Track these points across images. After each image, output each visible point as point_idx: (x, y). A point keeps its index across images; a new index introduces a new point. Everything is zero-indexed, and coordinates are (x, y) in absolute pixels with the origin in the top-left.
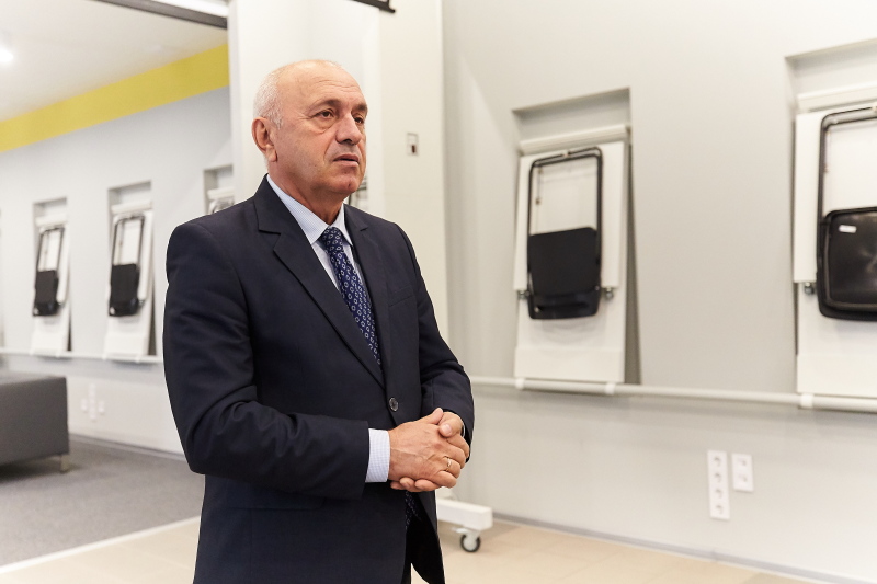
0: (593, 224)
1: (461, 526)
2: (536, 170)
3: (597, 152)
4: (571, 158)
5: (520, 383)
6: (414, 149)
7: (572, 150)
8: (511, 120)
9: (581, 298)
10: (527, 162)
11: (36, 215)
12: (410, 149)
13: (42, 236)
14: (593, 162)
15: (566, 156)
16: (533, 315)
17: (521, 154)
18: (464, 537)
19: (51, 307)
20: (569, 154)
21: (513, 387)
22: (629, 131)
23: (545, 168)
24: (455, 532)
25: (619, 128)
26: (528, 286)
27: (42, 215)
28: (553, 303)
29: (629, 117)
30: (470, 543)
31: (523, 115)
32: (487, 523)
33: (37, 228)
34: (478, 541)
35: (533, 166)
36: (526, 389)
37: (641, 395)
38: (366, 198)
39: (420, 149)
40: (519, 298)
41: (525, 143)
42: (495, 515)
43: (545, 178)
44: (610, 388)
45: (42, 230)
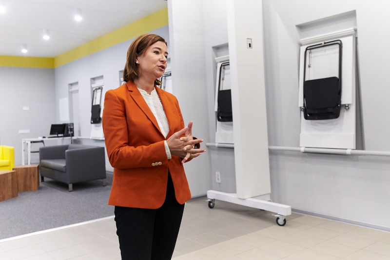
0: (337, 76)
1: (277, 214)
2: (308, 51)
3: (339, 42)
4: (326, 45)
5: (302, 149)
6: (250, 45)
7: (326, 42)
8: (295, 29)
9: (330, 110)
10: (303, 49)
11: (91, 84)
12: (248, 45)
13: (94, 91)
14: (338, 46)
15: (323, 44)
16: (306, 118)
17: (301, 45)
18: (278, 218)
19: (98, 119)
20: (325, 43)
21: (300, 151)
22: (356, 30)
23: (312, 51)
24: (274, 216)
25: (351, 29)
26: (304, 104)
27: (94, 83)
28: (316, 112)
29: (355, 24)
30: (281, 221)
31: (301, 27)
32: (289, 213)
33: (92, 88)
34: (285, 220)
35: (307, 49)
36: (305, 152)
37: (365, 155)
38: (229, 69)
39: (253, 45)
40: (301, 110)
41: (302, 40)
42: (293, 210)
43: (312, 55)
44: (348, 152)
45: (94, 89)
